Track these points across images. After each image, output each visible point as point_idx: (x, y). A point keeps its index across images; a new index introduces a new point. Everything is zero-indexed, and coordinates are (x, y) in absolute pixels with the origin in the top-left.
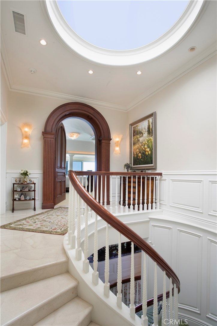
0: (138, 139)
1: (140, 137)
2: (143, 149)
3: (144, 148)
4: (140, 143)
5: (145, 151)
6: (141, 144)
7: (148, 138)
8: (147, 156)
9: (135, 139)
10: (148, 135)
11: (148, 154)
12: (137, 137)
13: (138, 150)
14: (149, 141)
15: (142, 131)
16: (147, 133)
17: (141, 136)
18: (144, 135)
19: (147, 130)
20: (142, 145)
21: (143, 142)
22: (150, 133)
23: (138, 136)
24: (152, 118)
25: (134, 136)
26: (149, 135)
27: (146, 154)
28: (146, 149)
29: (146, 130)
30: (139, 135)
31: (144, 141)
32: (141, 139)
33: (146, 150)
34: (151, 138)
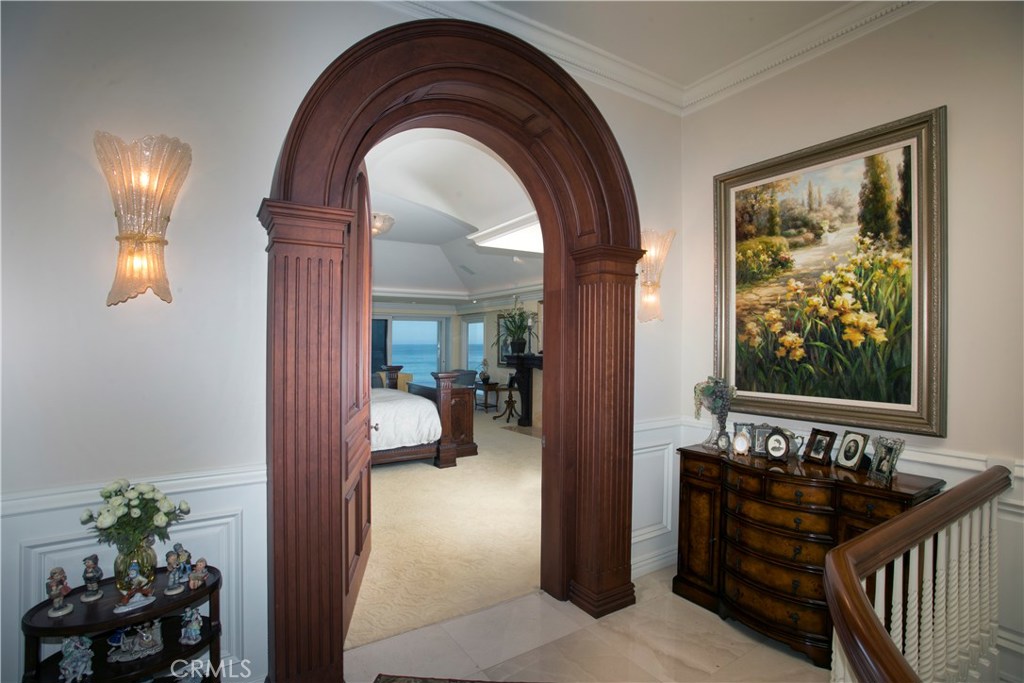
0: (776, 254)
1: (794, 246)
2: (824, 310)
3: (831, 307)
4: (797, 278)
5: (841, 327)
6: (801, 285)
7: (861, 256)
8: (854, 354)
9: (756, 255)
10: (867, 241)
11: (869, 343)
12: (768, 248)
13: (774, 313)
14: (879, 273)
15: (814, 217)
16: (856, 226)
17: (800, 239)
18: (829, 238)
19: (856, 210)
20: (811, 292)
21: (818, 276)
22: (886, 228)
23: (779, 241)
24: (913, 142)
25: (742, 237)
26: (876, 237)
27: (844, 344)
28: (842, 314)
29: (848, 209)
30: (787, 236)
31: (833, 269)
32: (801, 259)
33: (850, 318)
34: (896, 256)
